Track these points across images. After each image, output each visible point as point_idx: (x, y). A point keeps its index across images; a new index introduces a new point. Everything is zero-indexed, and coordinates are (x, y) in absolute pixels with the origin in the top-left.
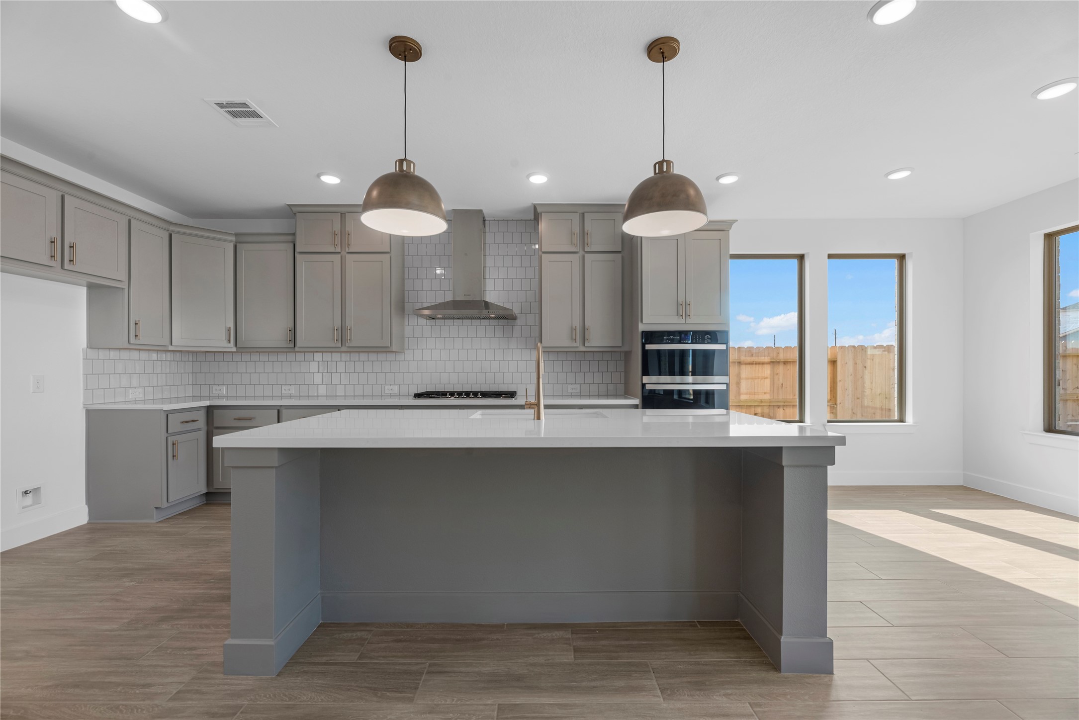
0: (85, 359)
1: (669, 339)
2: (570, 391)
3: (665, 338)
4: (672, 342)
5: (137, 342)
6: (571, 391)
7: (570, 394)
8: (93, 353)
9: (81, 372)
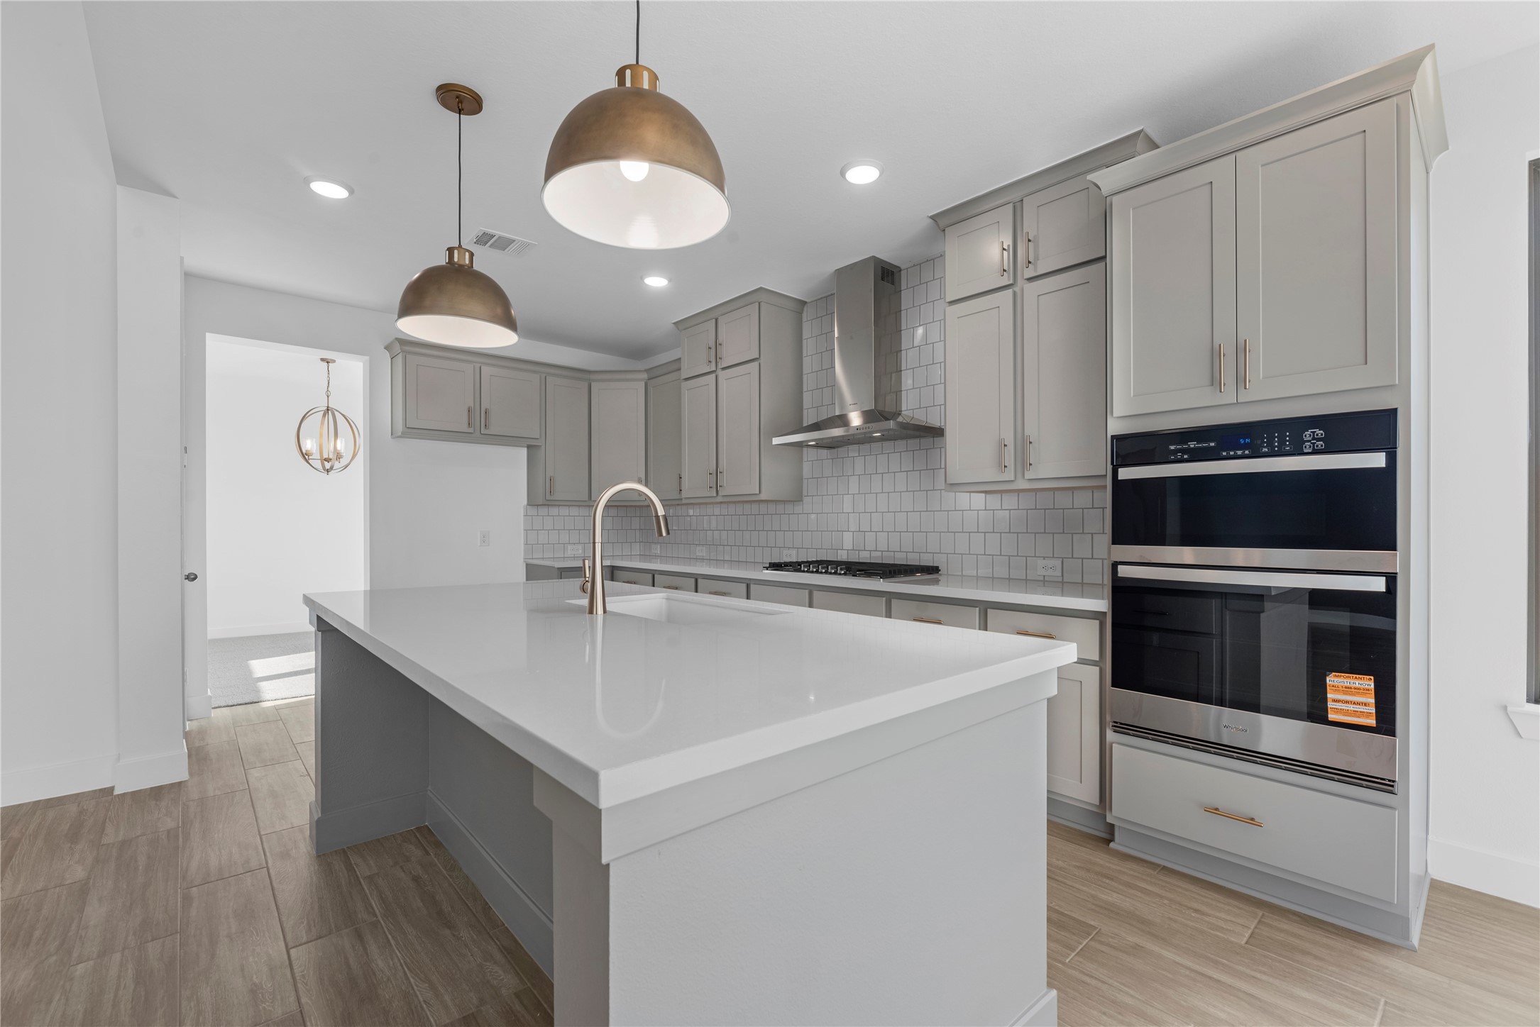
0: (526, 515)
1: (1183, 451)
2: (1041, 572)
3: (1172, 448)
4: (1196, 456)
5: (552, 498)
6: (1043, 572)
7: (1042, 578)
8: (533, 511)
9: (522, 528)
